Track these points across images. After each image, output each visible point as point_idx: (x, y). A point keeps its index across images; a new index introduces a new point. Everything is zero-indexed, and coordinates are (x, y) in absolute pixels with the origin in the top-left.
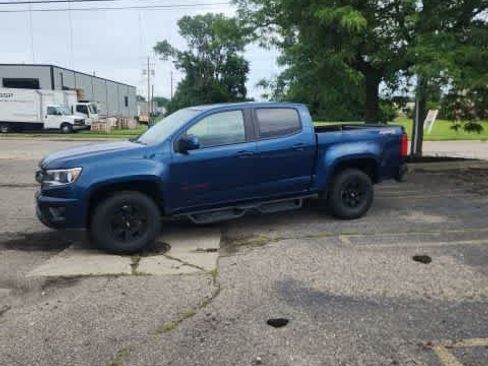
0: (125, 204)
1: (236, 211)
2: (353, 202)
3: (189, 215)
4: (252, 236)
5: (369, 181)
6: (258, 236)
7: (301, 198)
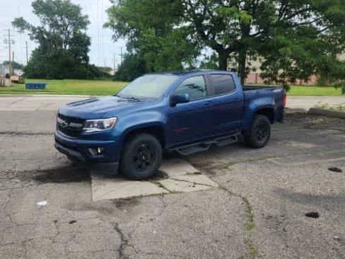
1: (204, 146)
2: (261, 137)
3: (177, 149)
5: (269, 123)
7: (235, 135)
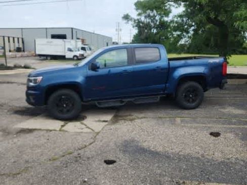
0: (64, 95)
1: (122, 102)
2: (191, 100)
3: (96, 102)
4: (130, 115)
5: (202, 90)
6: (132, 115)
7: (159, 96)
